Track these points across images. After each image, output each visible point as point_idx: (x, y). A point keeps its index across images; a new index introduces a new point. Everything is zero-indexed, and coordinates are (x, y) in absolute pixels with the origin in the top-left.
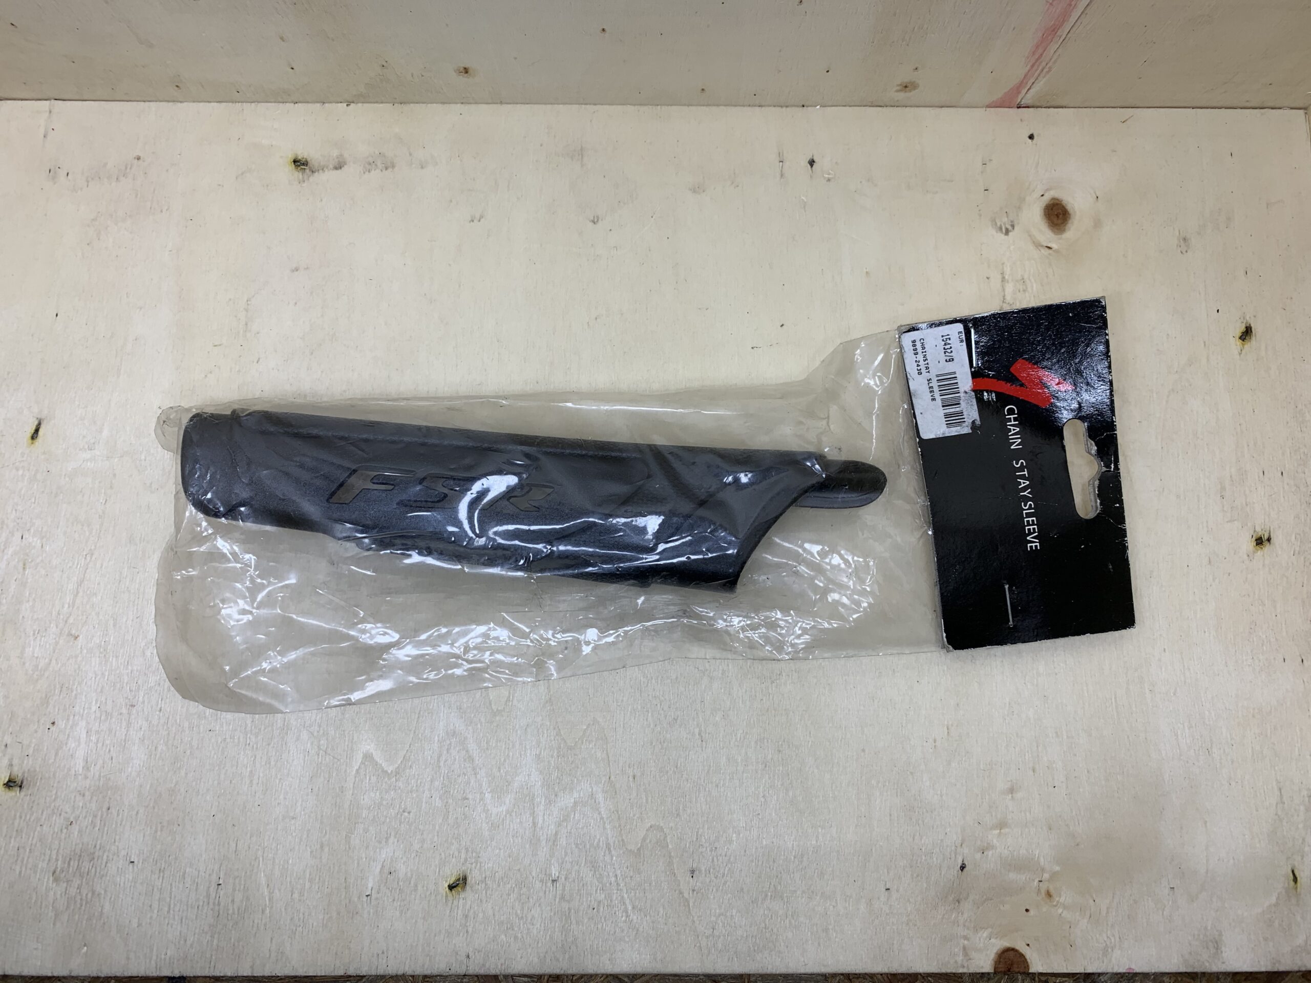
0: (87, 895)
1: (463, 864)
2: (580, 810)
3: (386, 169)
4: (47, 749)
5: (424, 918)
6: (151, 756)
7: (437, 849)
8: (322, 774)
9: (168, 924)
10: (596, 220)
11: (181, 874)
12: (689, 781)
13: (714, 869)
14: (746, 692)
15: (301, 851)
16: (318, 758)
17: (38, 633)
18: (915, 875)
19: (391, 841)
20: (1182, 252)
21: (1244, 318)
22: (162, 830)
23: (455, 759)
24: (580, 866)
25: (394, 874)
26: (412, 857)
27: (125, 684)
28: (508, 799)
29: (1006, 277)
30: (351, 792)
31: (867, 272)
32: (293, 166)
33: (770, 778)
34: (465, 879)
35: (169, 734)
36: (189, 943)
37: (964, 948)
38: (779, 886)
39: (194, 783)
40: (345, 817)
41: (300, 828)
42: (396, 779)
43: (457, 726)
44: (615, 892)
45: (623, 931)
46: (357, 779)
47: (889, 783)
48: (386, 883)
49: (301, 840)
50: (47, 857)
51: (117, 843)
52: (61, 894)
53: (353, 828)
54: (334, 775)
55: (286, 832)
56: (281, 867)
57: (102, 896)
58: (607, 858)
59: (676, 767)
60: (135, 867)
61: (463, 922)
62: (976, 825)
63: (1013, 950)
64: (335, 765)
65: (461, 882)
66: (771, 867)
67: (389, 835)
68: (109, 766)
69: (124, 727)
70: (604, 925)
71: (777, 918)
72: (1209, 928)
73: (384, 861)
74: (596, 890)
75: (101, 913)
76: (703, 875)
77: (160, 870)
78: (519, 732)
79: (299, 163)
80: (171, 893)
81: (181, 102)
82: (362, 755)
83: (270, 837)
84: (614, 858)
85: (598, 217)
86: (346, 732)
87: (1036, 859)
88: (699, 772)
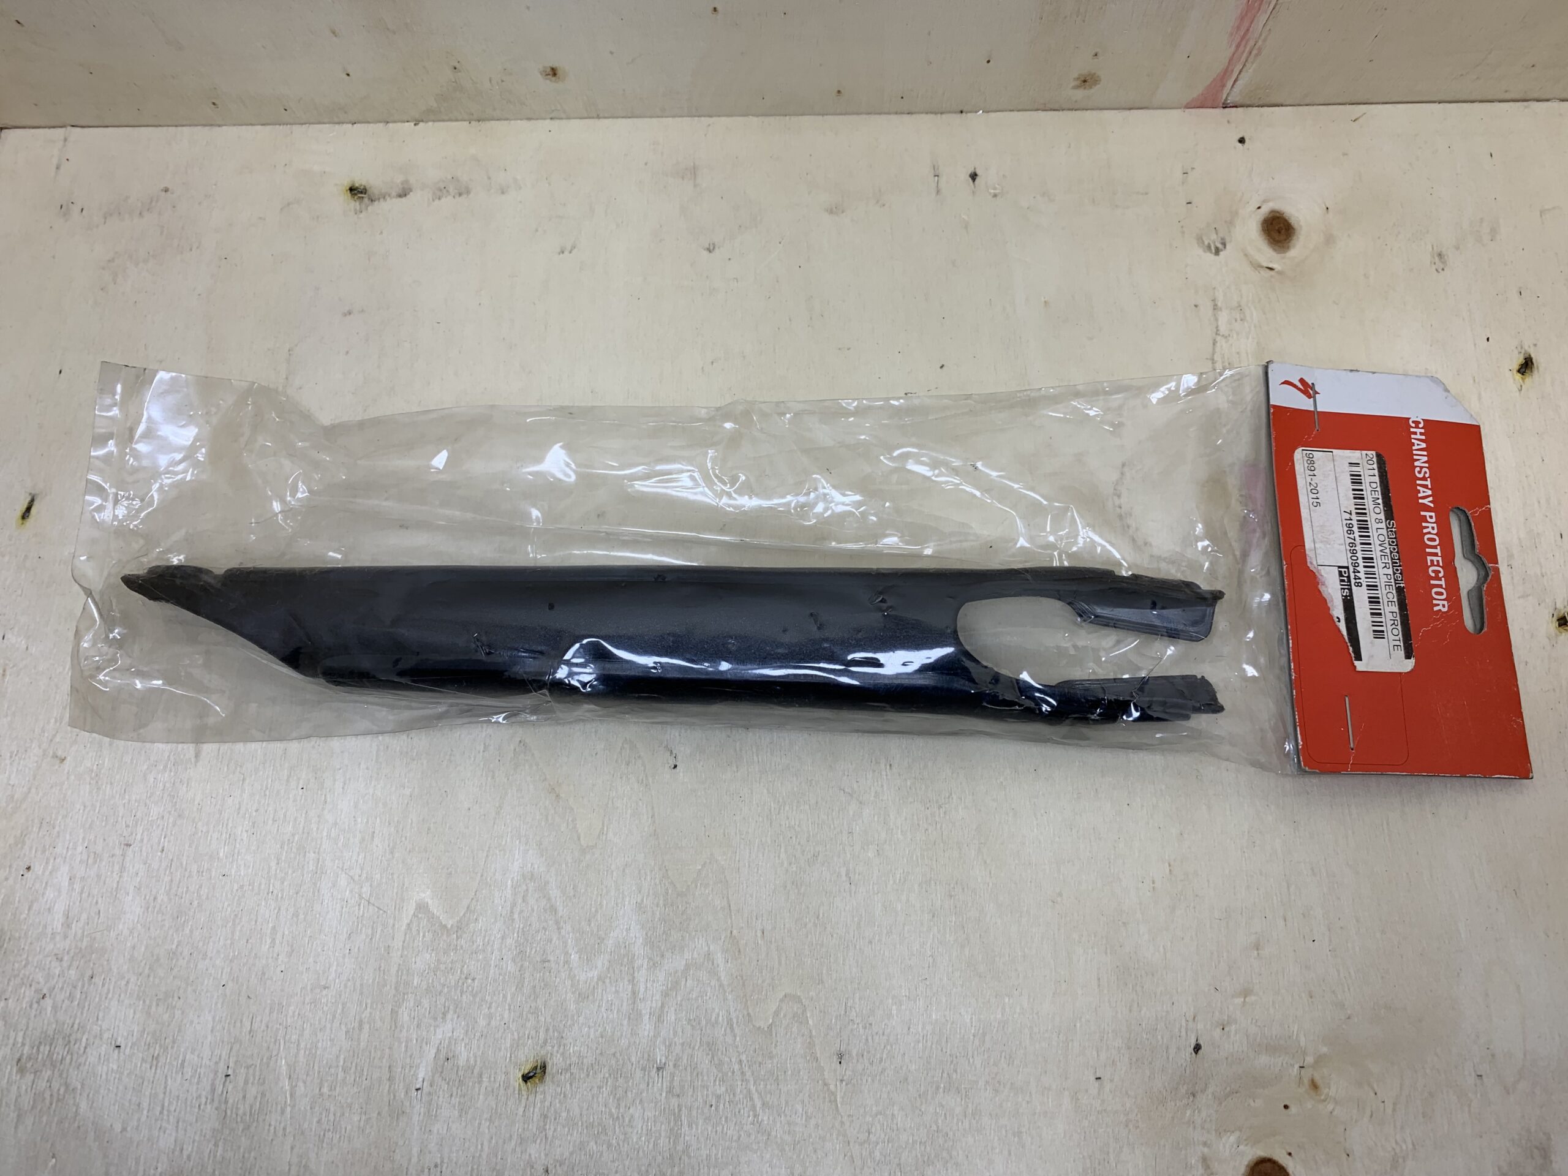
0: (59, 1090)
1: (542, 1047)
2: (693, 974)
3: (460, 195)
4: (19, 902)
5: (490, 1120)
6: (148, 908)
7: (508, 1027)
8: (364, 929)
9: (160, 1128)
10: (712, 248)
11: (180, 1062)
12: (835, 936)
13: (868, 1052)
14: (906, 819)
15: (333, 1031)
16: (359, 909)
17: (16, 755)
18: (1134, 1059)
19: (449, 1016)
20: (1437, 270)
21: (1522, 348)
22: (158, 1005)
23: (533, 910)
24: (694, 1049)
25: (452, 1059)
26: (477, 1038)
27: (120, 819)
28: (601, 962)
29: (1219, 304)
30: (399, 953)
31: (1045, 302)
32: (349, 194)
33: (939, 931)
34: (544, 1067)
35: (172, 881)
36: (185, 1153)
37: (1204, 1160)
38: (955, 1074)
39: (201, 944)
40: (391, 986)
41: (333, 1001)
42: (457, 936)
43: (536, 866)
44: (739, 1083)
45: (749, 1135)
46: (407, 936)
47: (1095, 936)
48: (442, 1072)
49: (334, 1017)
50: (11, 1041)
51: (100, 1022)
52: (26, 1090)
53: (401, 1000)
54: (379, 932)
55: (315, 1006)
56: (307, 1053)
57: (79, 1091)
58: (729, 1039)
59: (818, 918)
60: (121, 1054)
61: (542, 1124)
62: (1213, 990)
63: (1269, 1161)
64: (380, 919)
65: (538, 1071)
66: (944, 1050)
67: (446, 1009)
68: (96, 922)
69: (115, 873)
70: (725, 1127)
71: (953, 1118)
72: (1533, 1130)
73: (441, 1043)
74: (715, 1081)
75: (77, 1113)
76: (855, 1061)
77: (153, 1056)
78: (615, 873)
79: (355, 191)
80: (165, 1088)
81: (219, 126)
82: (414, 904)
83: (294, 1012)
84: (738, 1039)
85: (714, 245)
86: (395, 876)
87: (1294, 1038)
88: (846, 925)
